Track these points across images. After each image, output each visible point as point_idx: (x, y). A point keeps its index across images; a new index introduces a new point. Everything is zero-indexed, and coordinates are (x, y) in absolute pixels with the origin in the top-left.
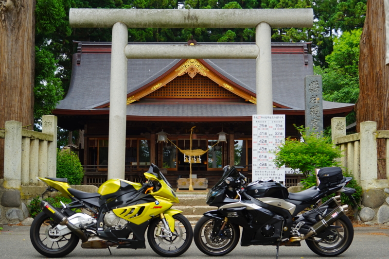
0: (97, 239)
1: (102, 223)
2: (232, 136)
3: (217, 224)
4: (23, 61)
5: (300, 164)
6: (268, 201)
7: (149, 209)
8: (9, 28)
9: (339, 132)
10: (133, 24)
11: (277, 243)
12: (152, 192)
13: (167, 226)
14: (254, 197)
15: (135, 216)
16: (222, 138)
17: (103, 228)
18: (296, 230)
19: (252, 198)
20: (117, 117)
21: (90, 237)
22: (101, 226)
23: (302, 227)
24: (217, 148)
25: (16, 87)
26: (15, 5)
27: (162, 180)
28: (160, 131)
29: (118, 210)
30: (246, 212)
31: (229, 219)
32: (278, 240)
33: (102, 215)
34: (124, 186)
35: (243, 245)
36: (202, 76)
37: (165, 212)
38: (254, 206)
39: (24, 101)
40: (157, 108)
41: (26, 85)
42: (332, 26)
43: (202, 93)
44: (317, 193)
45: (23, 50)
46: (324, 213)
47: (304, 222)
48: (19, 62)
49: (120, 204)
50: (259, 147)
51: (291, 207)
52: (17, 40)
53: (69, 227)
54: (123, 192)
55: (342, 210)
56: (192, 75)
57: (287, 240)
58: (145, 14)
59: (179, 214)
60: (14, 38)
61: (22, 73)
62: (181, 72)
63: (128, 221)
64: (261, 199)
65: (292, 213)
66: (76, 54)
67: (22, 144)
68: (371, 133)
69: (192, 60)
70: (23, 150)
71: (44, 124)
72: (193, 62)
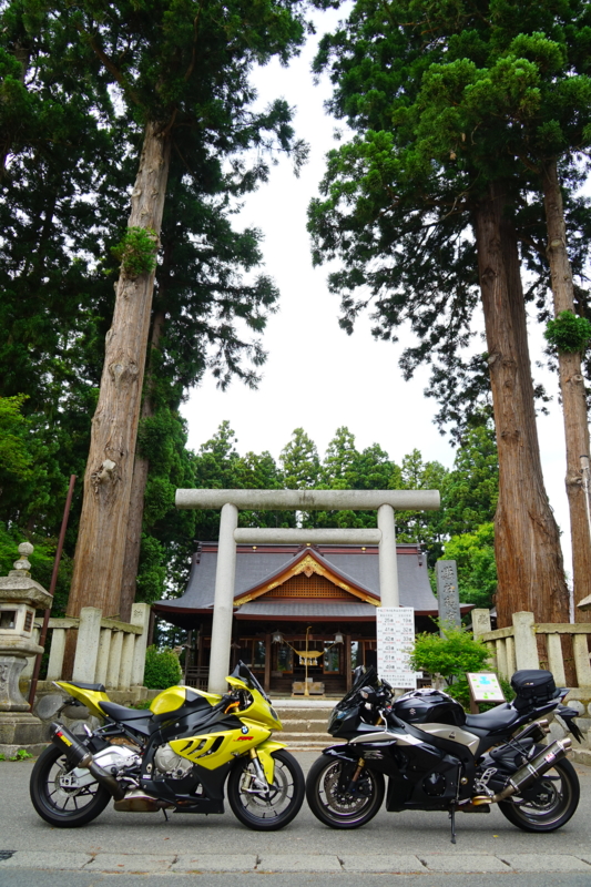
0: (141, 794)
1: (150, 765)
2: (348, 637)
3: (345, 770)
4: (115, 540)
5: (443, 666)
6: (433, 729)
7: (231, 742)
8: (103, 502)
9: (482, 627)
10: (244, 505)
11: (451, 807)
12: (237, 710)
13: (260, 772)
14: (409, 723)
15: (207, 753)
16: (339, 639)
17: (153, 774)
18: (481, 782)
19: (405, 724)
20: (223, 608)
21: (127, 790)
22: (149, 771)
23: (492, 777)
24: (334, 650)
25: (104, 569)
26: (110, 476)
27: (255, 690)
28: (275, 630)
29: (178, 743)
30: (396, 750)
31: (366, 761)
32: (453, 801)
33: (152, 750)
34: (191, 699)
35: (390, 809)
36: (318, 575)
37: (259, 746)
38: (410, 739)
39: (113, 586)
40: (272, 607)
41: (117, 567)
42: (441, 531)
43: (318, 592)
44: (515, 715)
45: (116, 527)
46: (531, 753)
47: (496, 769)
48: (111, 540)
49: (182, 731)
50: (385, 646)
51: (471, 740)
52: (110, 515)
53: (93, 773)
54: (190, 710)
55: (562, 747)
56: (309, 574)
57: (468, 802)
58: (257, 495)
59: (282, 750)
60: (107, 514)
61: (113, 553)
62: (297, 570)
63: (194, 764)
64: (420, 726)
65: (473, 751)
66: (197, 554)
67: (101, 637)
68: (527, 626)
69: (308, 558)
70: (100, 644)
71: (133, 613)
72: (309, 561)
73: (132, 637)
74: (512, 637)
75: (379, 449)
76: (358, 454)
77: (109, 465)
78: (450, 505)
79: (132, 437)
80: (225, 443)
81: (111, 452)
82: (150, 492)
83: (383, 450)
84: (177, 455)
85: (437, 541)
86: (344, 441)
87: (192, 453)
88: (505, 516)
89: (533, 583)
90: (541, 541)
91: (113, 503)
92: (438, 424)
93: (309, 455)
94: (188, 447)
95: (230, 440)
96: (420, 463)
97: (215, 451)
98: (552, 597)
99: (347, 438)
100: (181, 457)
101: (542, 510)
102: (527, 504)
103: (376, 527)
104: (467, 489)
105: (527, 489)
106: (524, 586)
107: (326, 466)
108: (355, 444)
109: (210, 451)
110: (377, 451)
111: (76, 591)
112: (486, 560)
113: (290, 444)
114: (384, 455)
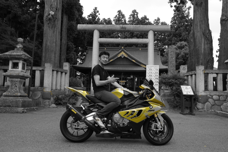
2: (135, 76)
4: (56, 41)
5: (171, 83)
8: (51, 27)
9: (183, 71)
10: (101, 30)
16: (132, 77)
24: (130, 80)
25: (53, 51)
26: (53, 17)
36: (126, 57)
39: (57, 57)
41: (57, 50)
45: (56, 36)
48: (55, 41)
50: (149, 78)
52: (54, 32)
54: (126, 99)
58: (106, 27)
60: (53, 31)
61: (56, 45)
62: (119, 56)
66: (87, 51)
67: (53, 73)
68: (201, 70)
69: (123, 52)
70: (53, 76)
71: (64, 66)
72: (123, 53)
73: (64, 74)
74: (195, 74)
75: (146, 17)
76: (139, 19)
77: (52, 13)
78: (168, 36)
79: (60, 3)
80: (95, 15)
81: (53, 8)
82: (69, 26)
83: (147, 17)
84: (79, 18)
85: (163, 48)
86: (134, 15)
87: (85, 18)
88: (194, 34)
89: (201, 57)
90: (206, 43)
91: (55, 27)
92: (170, 4)
93: (123, 19)
94: (83, 16)
95: (97, 14)
96: (160, 22)
97: (92, 18)
98: (208, 62)
99: (136, 14)
100: (81, 19)
101: (208, 32)
102: (202, 29)
103: (147, 38)
104: (174, 31)
105: (203, 24)
106: (198, 58)
107: (128, 23)
108: (138, 15)
109: (91, 18)
110: (145, 18)
111: (44, 58)
112: (178, 54)
113: (116, 16)
114: (148, 19)
